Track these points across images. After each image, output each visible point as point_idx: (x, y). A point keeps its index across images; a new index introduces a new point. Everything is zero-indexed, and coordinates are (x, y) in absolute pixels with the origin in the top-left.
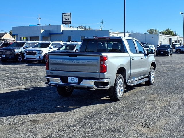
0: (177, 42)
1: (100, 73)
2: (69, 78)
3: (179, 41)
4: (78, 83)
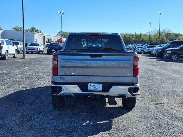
0: (50, 40)
1: (133, 76)
2: (89, 84)
3: (51, 39)
4: (103, 91)
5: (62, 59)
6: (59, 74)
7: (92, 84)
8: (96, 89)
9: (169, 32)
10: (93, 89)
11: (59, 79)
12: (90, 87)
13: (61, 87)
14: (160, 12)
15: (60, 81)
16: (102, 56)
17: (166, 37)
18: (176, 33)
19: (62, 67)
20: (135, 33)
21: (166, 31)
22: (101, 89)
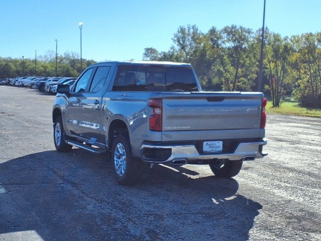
2: (205, 143)
4: (223, 152)
5: (169, 106)
6: (163, 129)
7: (209, 142)
8: (215, 150)
9: (76, 57)
10: (211, 149)
11: (164, 136)
12: (206, 148)
13: (170, 149)
14: (80, 24)
15: (165, 139)
16: (224, 101)
17: (72, 66)
18: (88, 60)
19: (170, 117)
20: (23, 57)
21: (71, 55)
22: (221, 149)
